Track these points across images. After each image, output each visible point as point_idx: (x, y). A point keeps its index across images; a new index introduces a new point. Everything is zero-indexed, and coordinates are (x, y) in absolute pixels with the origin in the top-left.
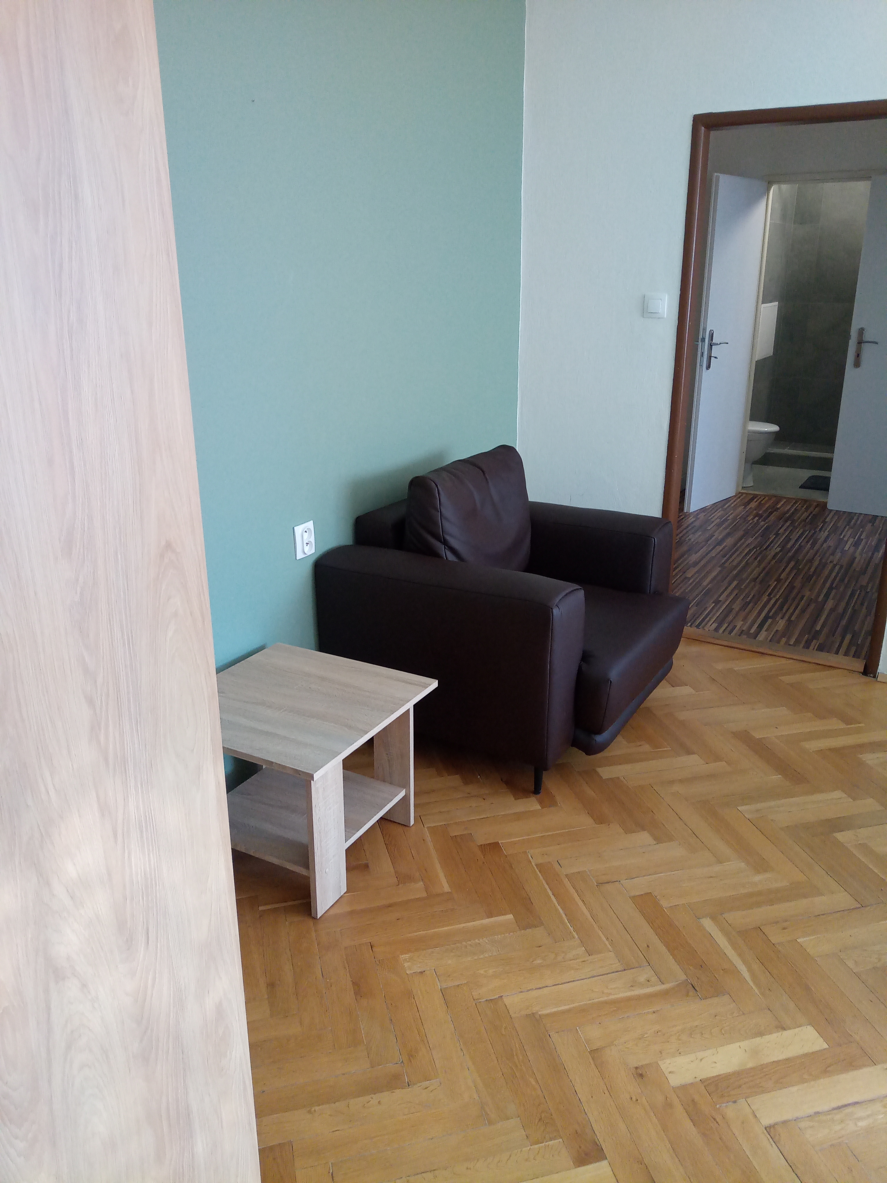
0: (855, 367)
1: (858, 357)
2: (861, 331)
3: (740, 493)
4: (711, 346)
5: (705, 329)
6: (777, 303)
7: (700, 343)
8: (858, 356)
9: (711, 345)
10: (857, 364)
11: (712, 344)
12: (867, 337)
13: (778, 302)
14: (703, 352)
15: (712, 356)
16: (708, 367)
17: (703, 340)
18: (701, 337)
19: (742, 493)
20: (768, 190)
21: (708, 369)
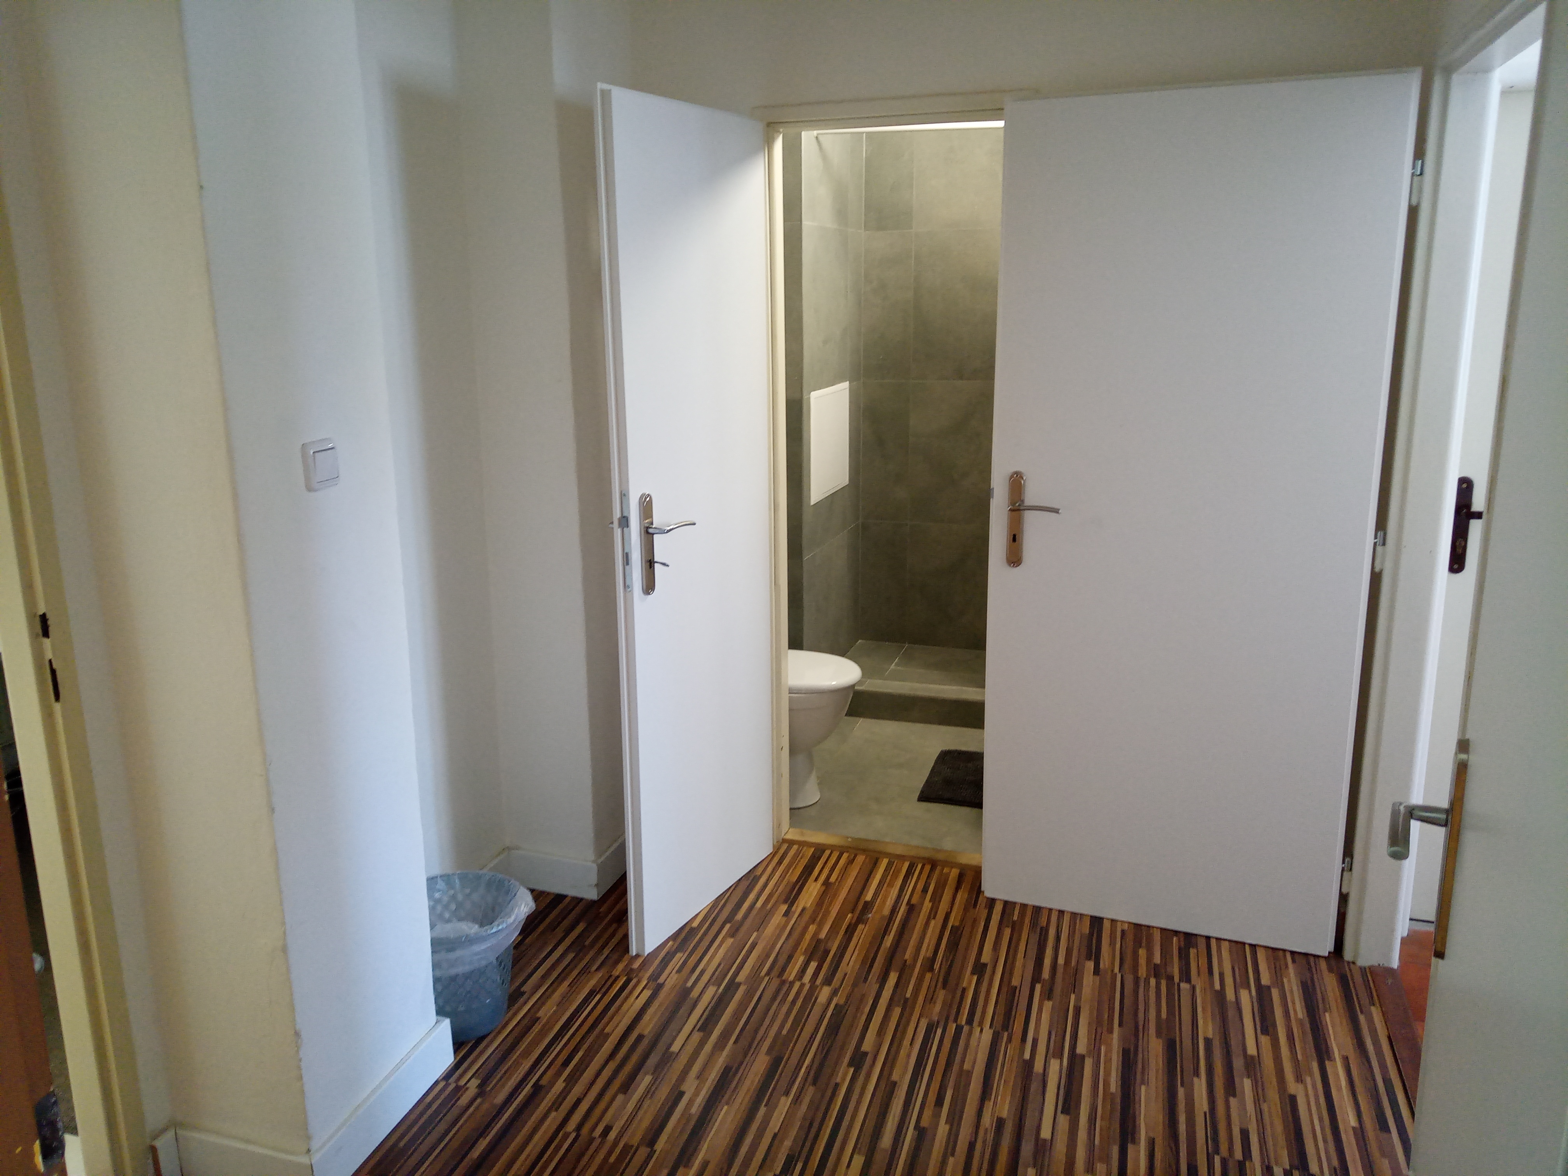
0: (1010, 565)
1: (1014, 536)
2: (1016, 482)
3: (784, 841)
4: (648, 534)
5: (624, 495)
6: (846, 385)
7: (618, 532)
8: (1015, 538)
9: (647, 532)
10: (1014, 558)
11: (650, 531)
12: (1031, 497)
13: (848, 382)
14: (627, 554)
15: (655, 560)
16: (649, 586)
17: (624, 521)
18: (617, 514)
19: (791, 843)
20: (769, 143)
21: (649, 594)
